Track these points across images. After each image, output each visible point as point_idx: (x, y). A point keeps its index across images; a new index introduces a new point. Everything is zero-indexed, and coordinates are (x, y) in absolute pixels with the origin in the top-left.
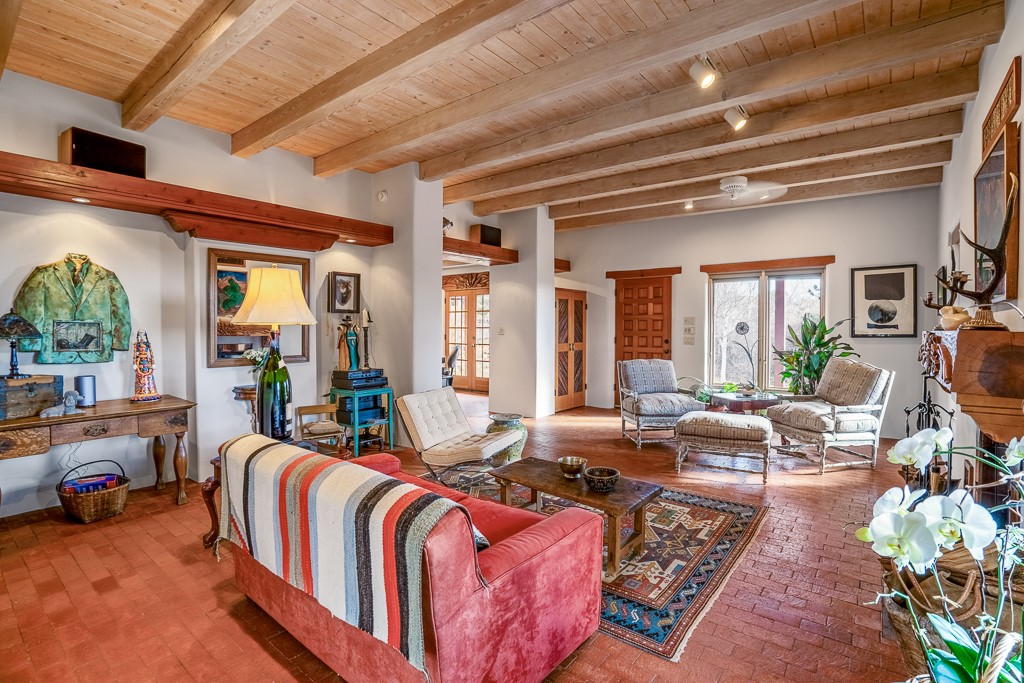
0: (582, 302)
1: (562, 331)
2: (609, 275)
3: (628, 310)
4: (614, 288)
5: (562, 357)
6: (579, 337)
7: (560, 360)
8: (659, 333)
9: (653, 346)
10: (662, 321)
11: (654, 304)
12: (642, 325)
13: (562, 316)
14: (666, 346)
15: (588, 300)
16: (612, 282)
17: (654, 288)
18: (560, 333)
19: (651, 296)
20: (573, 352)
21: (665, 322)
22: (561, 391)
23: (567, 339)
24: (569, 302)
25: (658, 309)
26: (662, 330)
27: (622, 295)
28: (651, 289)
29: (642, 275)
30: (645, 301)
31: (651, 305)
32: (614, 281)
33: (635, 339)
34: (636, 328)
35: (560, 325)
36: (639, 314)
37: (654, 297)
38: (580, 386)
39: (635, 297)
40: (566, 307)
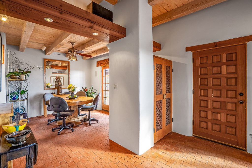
0: (170, 67)
1: (158, 85)
2: (188, 49)
3: (203, 71)
4: (192, 57)
5: (158, 105)
6: (169, 90)
7: (157, 106)
8: (233, 88)
9: (227, 97)
10: (236, 78)
11: (227, 66)
12: (217, 82)
13: (158, 76)
14: (240, 98)
15: (173, 67)
16: (190, 54)
17: (227, 54)
18: (157, 87)
19: (224, 60)
20: (165, 100)
21: (240, 79)
22: (158, 126)
23: (162, 91)
24: (163, 66)
25: (232, 69)
26: (236, 85)
27: (198, 62)
28: (224, 55)
29: (216, 46)
30: (219, 64)
31: (224, 68)
32: (192, 53)
33: (210, 91)
34: (210, 84)
35: (157, 82)
36: (213, 74)
37: (227, 61)
38: (170, 120)
39: (210, 62)
40: (161, 69)
